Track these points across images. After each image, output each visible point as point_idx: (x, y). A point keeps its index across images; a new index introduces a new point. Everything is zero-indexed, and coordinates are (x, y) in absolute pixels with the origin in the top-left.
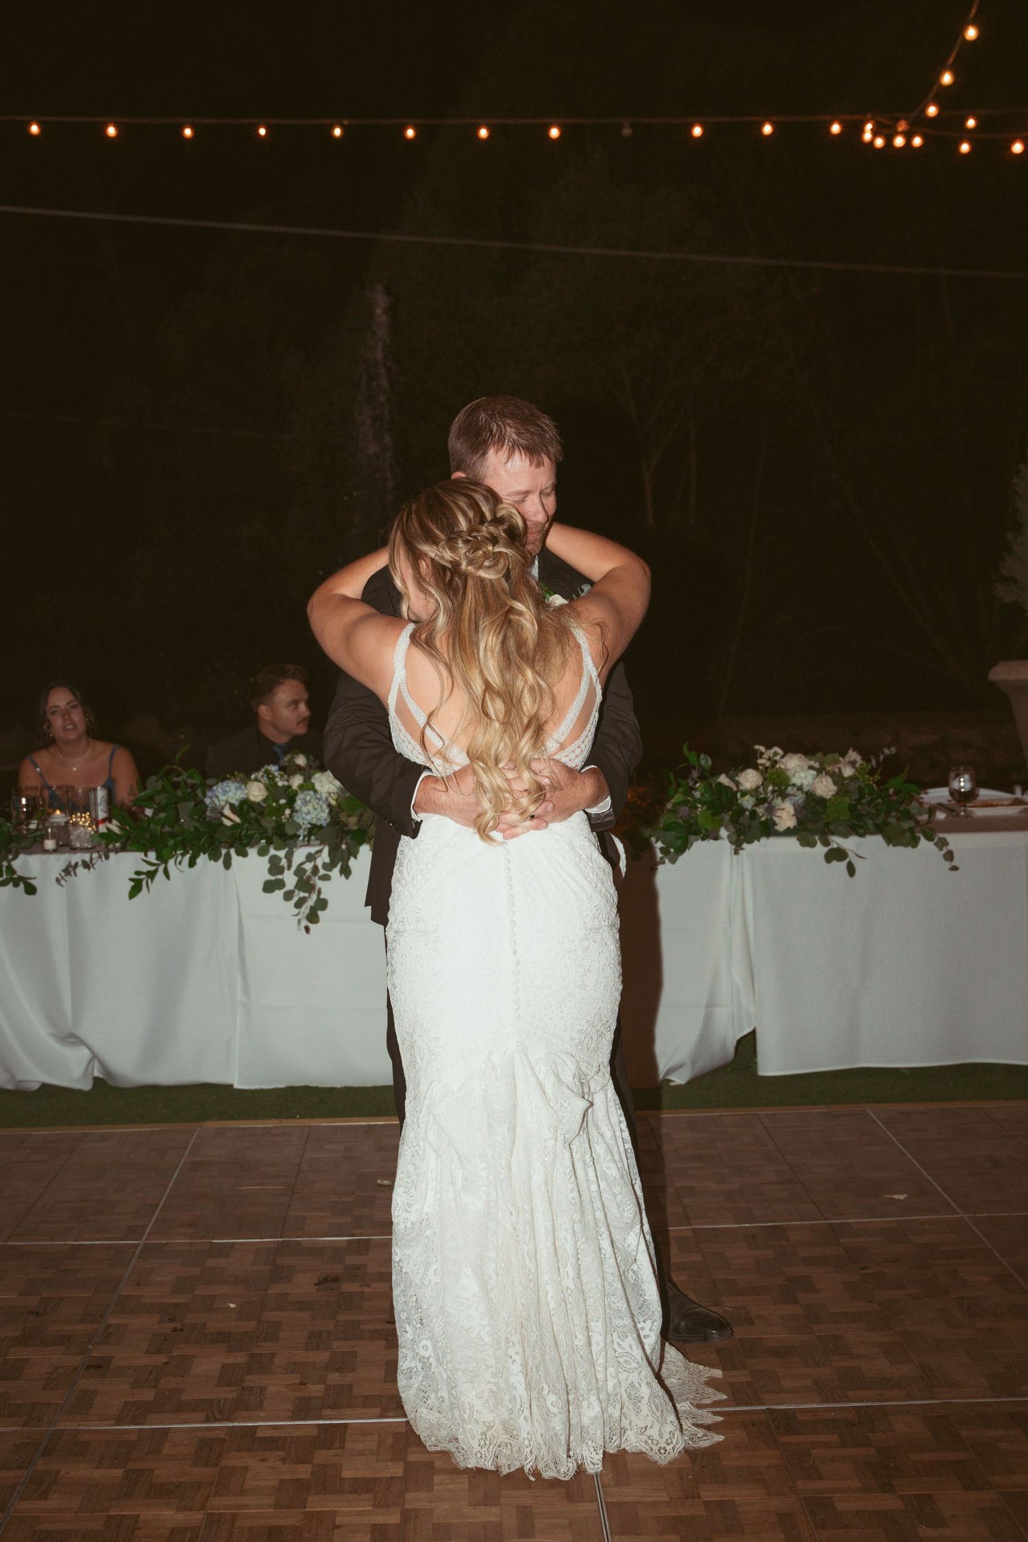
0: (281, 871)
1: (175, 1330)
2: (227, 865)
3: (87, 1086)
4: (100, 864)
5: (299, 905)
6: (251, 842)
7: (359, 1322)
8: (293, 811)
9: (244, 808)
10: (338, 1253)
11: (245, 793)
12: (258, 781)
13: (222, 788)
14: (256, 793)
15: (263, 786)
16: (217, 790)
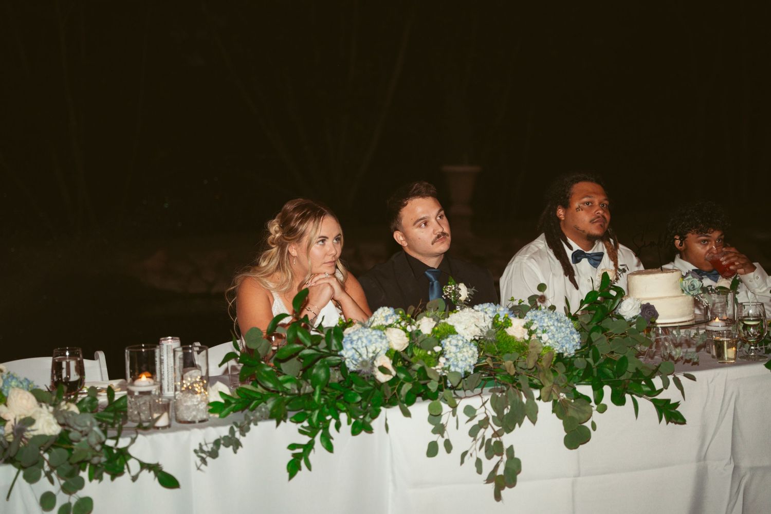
6: (409, 398)
8: (445, 358)
11: (389, 342)
12: (396, 327)
13: (366, 337)
14: (398, 340)
15: (403, 333)
16: (360, 341)
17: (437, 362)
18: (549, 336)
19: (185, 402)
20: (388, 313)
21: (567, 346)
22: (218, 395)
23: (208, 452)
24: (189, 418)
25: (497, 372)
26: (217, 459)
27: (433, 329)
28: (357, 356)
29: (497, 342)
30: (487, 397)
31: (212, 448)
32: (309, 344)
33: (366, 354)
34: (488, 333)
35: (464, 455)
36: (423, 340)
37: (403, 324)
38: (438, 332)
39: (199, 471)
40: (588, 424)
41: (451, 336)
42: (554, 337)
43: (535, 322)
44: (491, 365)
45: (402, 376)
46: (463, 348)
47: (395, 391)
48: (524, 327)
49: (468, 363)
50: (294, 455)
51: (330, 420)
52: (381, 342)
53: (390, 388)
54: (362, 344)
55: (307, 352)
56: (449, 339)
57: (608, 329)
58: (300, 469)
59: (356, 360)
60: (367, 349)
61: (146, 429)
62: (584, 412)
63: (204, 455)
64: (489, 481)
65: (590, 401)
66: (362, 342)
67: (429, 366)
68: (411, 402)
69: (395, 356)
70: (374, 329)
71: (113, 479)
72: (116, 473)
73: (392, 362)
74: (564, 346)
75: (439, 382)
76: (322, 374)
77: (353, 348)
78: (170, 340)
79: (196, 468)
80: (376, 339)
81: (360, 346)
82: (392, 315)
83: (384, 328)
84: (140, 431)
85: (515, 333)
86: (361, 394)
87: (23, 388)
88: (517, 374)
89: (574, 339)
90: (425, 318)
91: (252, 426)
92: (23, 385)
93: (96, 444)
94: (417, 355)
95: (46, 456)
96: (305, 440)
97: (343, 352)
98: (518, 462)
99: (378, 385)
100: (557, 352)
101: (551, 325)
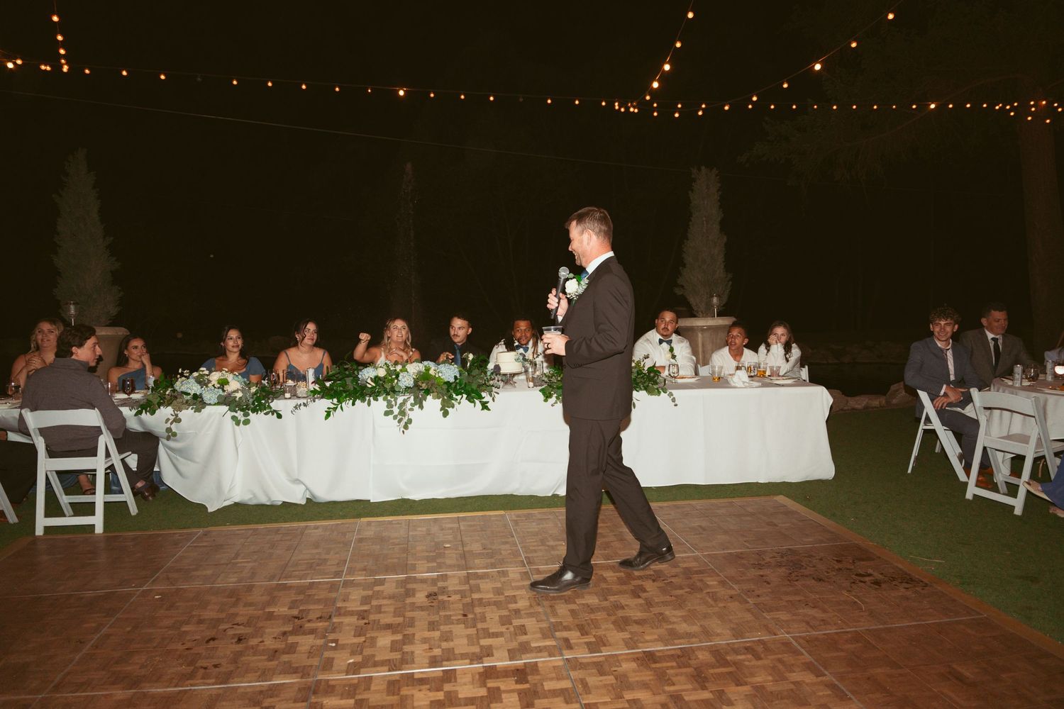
0: (392, 407)
1: (366, 624)
2: (369, 404)
3: (303, 502)
4: (311, 405)
5: (400, 421)
6: (379, 394)
7: (451, 616)
8: (398, 381)
9: (376, 379)
10: (434, 581)
11: (377, 373)
13: (367, 371)
15: (385, 370)
16: (364, 372)
17: (394, 382)
23: (297, 407)
26: (299, 411)
29: (424, 376)
34: (421, 373)
38: (401, 371)
39: (290, 415)
40: (452, 409)
42: (445, 375)
44: (421, 384)
45: (376, 386)
46: (408, 377)
47: (373, 391)
49: (407, 383)
50: (327, 412)
51: (344, 400)
56: (402, 374)
58: (330, 416)
60: (365, 375)
62: (452, 404)
67: (390, 383)
75: (393, 389)
80: (371, 372)
91: (316, 400)
94: (387, 379)
100: (444, 380)
101: (444, 370)
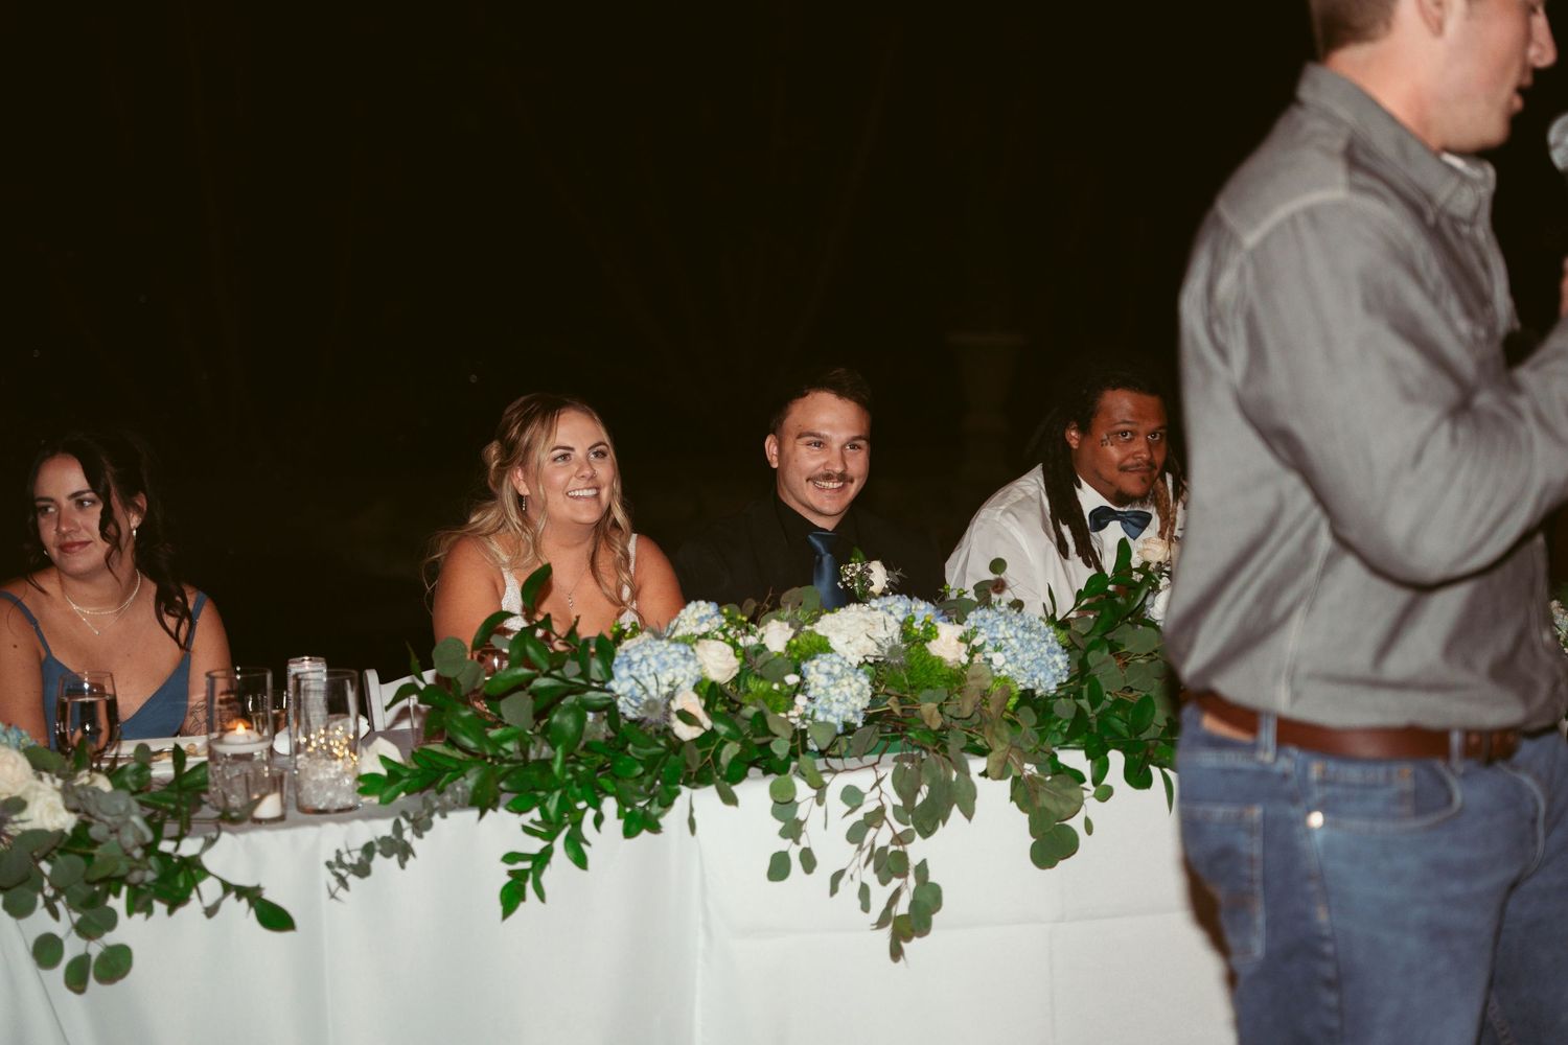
6: (736, 770)
8: (809, 698)
11: (700, 666)
12: (716, 639)
13: (657, 657)
14: (719, 663)
15: (729, 649)
16: (644, 663)
17: (791, 705)
18: (1006, 657)
19: (314, 774)
20: (706, 612)
21: (1041, 676)
22: (378, 762)
23: (351, 865)
24: (320, 803)
25: (911, 725)
26: (367, 879)
27: (789, 642)
28: (638, 692)
29: (909, 668)
30: (887, 771)
31: (359, 859)
32: (546, 667)
33: (655, 687)
34: (891, 650)
35: (837, 877)
36: (766, 663)
37: (730, 633)
38: (797, 647)
39: (333, 900)
40: (1076, 823)
41: (820, 655)
42: (1016, 659)
43: (983, 630)
44: (897, 711)
45: (722, 729)
46: (842, 677)
47: (709, 757)
48: (961, 640)
49: (851, 707)
50: (511, 873)
51: (585, 810)
52: (685, 666)
53: (698, 752)
54: (648, 670)
55: (542, 682)
56: (815, 662)
57: (1123, 646)
58: (523, 899)
59: (637, 699)
60: (656, 678)
61: (234, 821)
62: (1068, 800)
63: (343, 872)
64: (881, 924)
65: (1083, 780)
66: (649, 665)
67: (775, 710)
68: (739, 777)
69: (710, 692)
70: (676, 641)
71: (171, 912)
72: (176, 901)
73: (703, 702)
74: (1036, 676)
75: (793, 740)
76: (569, 722)
77: (632, 677)
78: (306, 663)
79: (327, 895)
80: (675, 660)
81: (645, 673)
82: (713, 617)
83: (691, 640)
84: (222, 825)
85: (943, 650)
86: (642, 763)
87: (8, 745)
88: (944, 728)
89: (1055, 664)
90: (774, 621)
91: (436, 818)
92: (8, 739)
93: (135, 847)
94: (753, 690)
95: (45, 867)
96: (535, 845)
97: (613, 684)
98: (936, 892)
99: (677, 745)
100: (1022, 687)
101: (1012, 637)
